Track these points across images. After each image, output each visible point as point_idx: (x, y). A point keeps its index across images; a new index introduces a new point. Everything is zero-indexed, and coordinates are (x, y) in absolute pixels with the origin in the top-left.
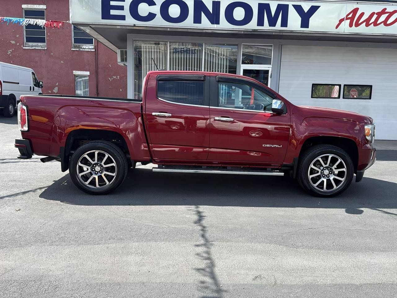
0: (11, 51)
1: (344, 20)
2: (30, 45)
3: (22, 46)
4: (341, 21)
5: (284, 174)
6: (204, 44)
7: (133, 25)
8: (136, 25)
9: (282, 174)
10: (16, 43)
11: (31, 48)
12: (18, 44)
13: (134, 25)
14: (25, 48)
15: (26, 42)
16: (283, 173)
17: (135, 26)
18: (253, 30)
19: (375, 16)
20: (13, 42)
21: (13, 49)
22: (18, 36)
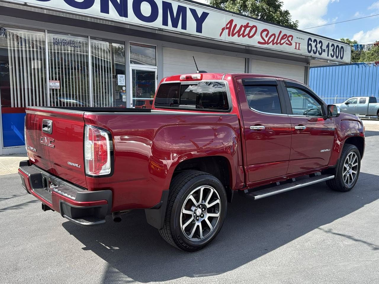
1: (225, 29)
4: (223, 29)
6: (89, 37)
8: (28, 4)
16: (334, 176)
18: (159, 29)
19: (243, 28)
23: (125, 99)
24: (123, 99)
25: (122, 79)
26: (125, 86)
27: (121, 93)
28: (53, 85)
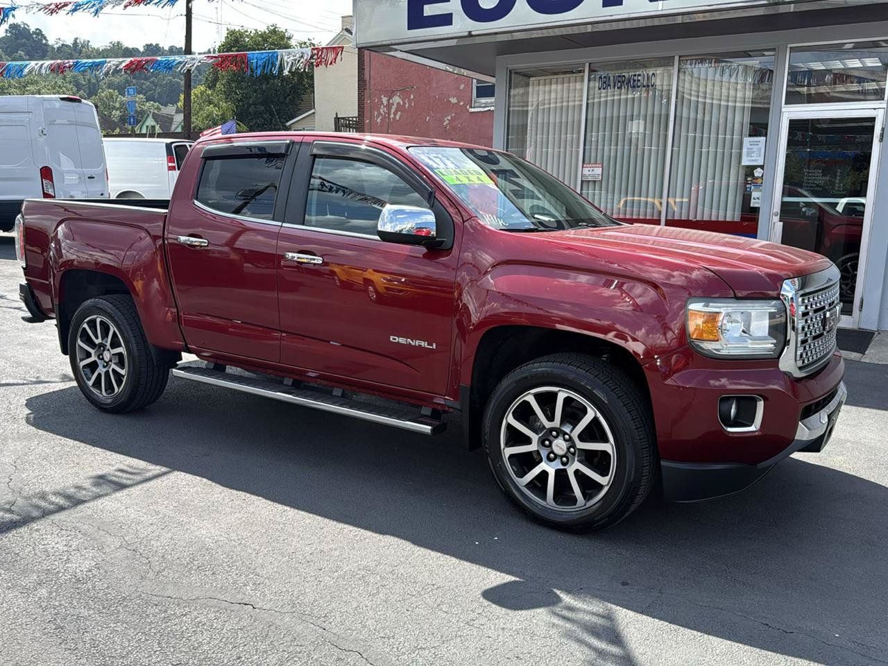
0: (449, 118)
2: (483, 104)
3: (468, 107)
5: (433, 430)
6: (677, 58)
7: (466, 34)
8: (473, 33)
9: (427, 429)
10: (459, 102)
11: (482, 110)
12: (462, 103)
13: (470, 32)
14: (472, 110)
15: (477, 97)
16: (430, 428)
17: (470, 35)
20: (454, 100)
21: (453, 115)
22: (462, 87)
23: (757, 200)
24: (752, 201)
25: (755, 148)
26: (762, 167)
27: (748, 186)
28: (590, 173)
